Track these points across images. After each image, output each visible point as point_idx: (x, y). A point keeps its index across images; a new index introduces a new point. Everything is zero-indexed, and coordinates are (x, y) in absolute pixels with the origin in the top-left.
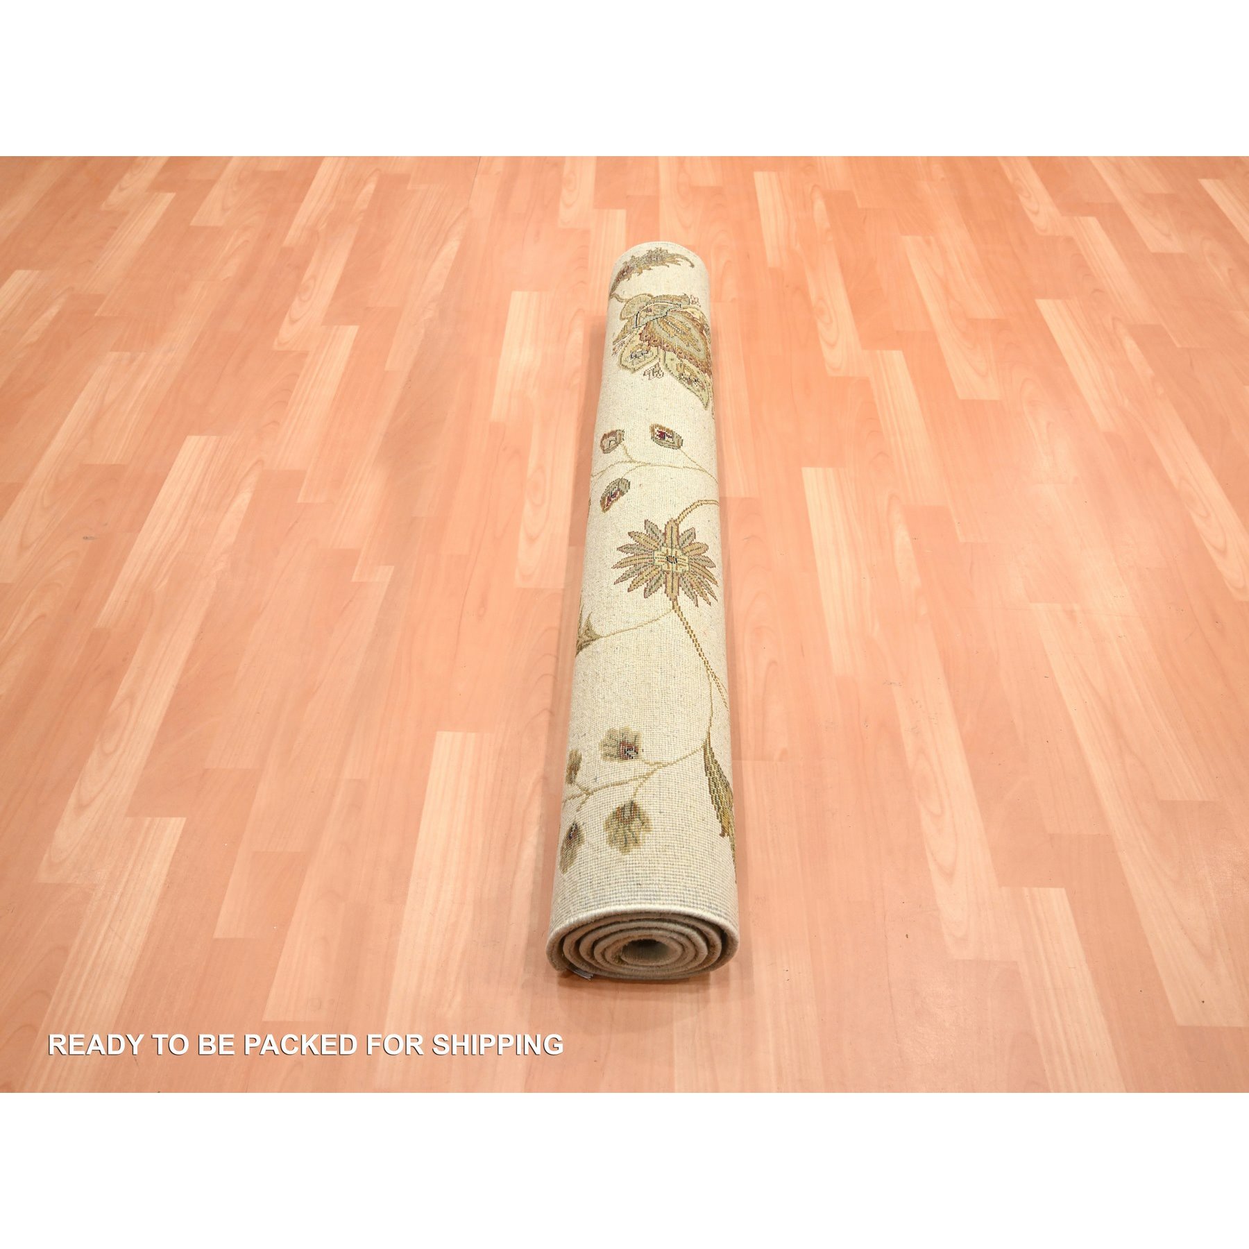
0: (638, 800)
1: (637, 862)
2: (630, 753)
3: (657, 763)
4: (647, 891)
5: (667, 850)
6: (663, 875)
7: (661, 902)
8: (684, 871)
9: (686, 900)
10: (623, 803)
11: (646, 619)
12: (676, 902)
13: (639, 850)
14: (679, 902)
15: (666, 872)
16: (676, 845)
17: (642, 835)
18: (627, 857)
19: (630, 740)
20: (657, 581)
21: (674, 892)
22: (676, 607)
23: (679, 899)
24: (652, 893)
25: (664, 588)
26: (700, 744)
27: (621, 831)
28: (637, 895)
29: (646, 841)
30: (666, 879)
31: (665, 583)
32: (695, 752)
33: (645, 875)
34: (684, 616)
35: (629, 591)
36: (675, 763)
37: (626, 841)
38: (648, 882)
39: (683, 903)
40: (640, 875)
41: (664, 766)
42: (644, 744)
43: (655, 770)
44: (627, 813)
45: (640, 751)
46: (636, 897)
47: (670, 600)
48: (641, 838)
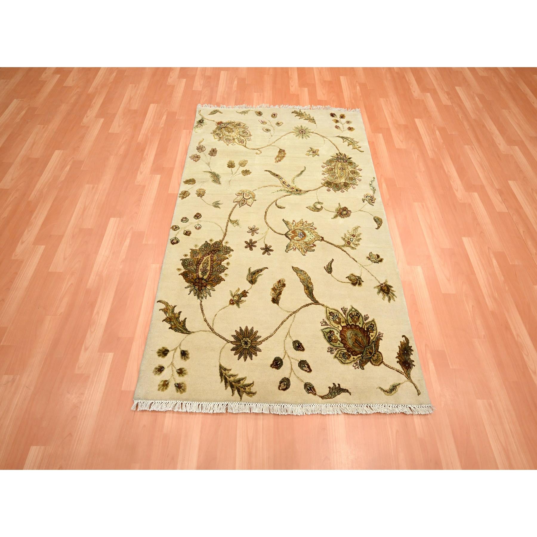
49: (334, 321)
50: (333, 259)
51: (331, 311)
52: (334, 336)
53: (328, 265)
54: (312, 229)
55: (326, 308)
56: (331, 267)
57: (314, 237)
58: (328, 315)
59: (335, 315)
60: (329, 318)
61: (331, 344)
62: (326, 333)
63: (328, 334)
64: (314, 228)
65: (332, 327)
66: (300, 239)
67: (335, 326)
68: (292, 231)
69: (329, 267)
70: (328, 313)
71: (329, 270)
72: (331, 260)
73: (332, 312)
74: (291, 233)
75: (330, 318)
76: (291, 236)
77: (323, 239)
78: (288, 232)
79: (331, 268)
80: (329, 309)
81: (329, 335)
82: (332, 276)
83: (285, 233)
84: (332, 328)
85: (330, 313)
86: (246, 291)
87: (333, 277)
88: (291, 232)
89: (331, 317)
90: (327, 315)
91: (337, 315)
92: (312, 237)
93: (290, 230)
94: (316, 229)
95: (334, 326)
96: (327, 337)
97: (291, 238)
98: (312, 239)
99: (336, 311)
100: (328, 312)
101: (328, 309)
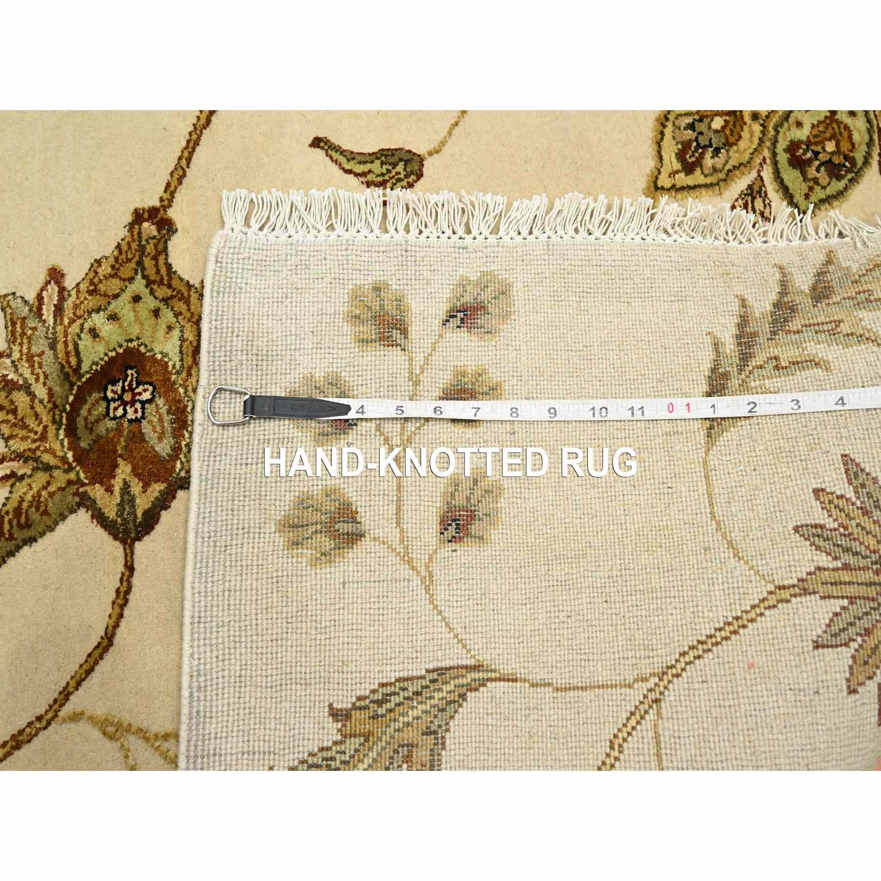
0: (366, 543)
1: (261, 545)
2: (452, 530)
3: (431, 576)
4: (214, 562)
5: (280, 594)
6: (238, 588)
7: (196, 585)
8: (248, 623)
9: (202, 625)
10: (363, 520)
11: (736, 535)
12: (197, 609)
13: (281, 547)
14: (197, 615)
15: (243, 593)
16: (289, 609)
17: (306, 553)
19: (475, 528)
20: (847, 550)
21: (212, 606)
22: (785, 594)
23: (202, 614)
24: (210, 570)
25: (831, 566)
26: (485, 658)
27: (317, 517)
28: (208, 546)
29: (295, 560)
30: (232, 593)
31: (846, 567)
32: (464, 646)
33: (239, 558)
34: (767, 612)
35: (817, 492)
36: (436, 607)
38: (228, 563)
39: (196, 620)
40: (239, 550)
41: (427, 590)
42: (466, 552)
43: (418, 573)
44: (344, 527)
45: (454, 546)
46: (206, 544)
47: (801, 580)
48: (300, 551)
49: (728, 144)
50: (317, 143)
51: (671, 162)
52: (816, 144)
53: (364, 174)
54: (59, 310)
55: (659, 193)
56: (373, 157)
57: (139, 286)
58: (697, 177)
59: (690, 134)
60: (722, 176)
61: (866, 162)
62: (811, 189)
63: (816, 181)
64: (53, 289)
65: (766, 153)
66: (160, 401)
67: (758, 134)
68: (92, 482)
69: (376, 167)
70: (690, 181)
71: (400, 167)
72: (319, 153)
73: (681, 156)
74: (109, 490)
75: (715, 170)
76: (136, 488)
77: (153, 212)
78: (100, 518)
79: (386, 156)
80: (665, 172)
81: (818, 170)
82: (437, 151)
83: (116, 549)
84: (774, 155)
85: (689, 169)
87: (443, 143)
88: (97, 492)
89: (708, 161)
90: (706, 186)
91: (691, 126)
92: (136, 299)
93: (86, 502)
94: (55, 275)
95: (756, 141)
96: (837, 186)
97: (157, 488)
98: (166, 300)
99: (668, 131)
100: (682, 179)
101: (664, 181)
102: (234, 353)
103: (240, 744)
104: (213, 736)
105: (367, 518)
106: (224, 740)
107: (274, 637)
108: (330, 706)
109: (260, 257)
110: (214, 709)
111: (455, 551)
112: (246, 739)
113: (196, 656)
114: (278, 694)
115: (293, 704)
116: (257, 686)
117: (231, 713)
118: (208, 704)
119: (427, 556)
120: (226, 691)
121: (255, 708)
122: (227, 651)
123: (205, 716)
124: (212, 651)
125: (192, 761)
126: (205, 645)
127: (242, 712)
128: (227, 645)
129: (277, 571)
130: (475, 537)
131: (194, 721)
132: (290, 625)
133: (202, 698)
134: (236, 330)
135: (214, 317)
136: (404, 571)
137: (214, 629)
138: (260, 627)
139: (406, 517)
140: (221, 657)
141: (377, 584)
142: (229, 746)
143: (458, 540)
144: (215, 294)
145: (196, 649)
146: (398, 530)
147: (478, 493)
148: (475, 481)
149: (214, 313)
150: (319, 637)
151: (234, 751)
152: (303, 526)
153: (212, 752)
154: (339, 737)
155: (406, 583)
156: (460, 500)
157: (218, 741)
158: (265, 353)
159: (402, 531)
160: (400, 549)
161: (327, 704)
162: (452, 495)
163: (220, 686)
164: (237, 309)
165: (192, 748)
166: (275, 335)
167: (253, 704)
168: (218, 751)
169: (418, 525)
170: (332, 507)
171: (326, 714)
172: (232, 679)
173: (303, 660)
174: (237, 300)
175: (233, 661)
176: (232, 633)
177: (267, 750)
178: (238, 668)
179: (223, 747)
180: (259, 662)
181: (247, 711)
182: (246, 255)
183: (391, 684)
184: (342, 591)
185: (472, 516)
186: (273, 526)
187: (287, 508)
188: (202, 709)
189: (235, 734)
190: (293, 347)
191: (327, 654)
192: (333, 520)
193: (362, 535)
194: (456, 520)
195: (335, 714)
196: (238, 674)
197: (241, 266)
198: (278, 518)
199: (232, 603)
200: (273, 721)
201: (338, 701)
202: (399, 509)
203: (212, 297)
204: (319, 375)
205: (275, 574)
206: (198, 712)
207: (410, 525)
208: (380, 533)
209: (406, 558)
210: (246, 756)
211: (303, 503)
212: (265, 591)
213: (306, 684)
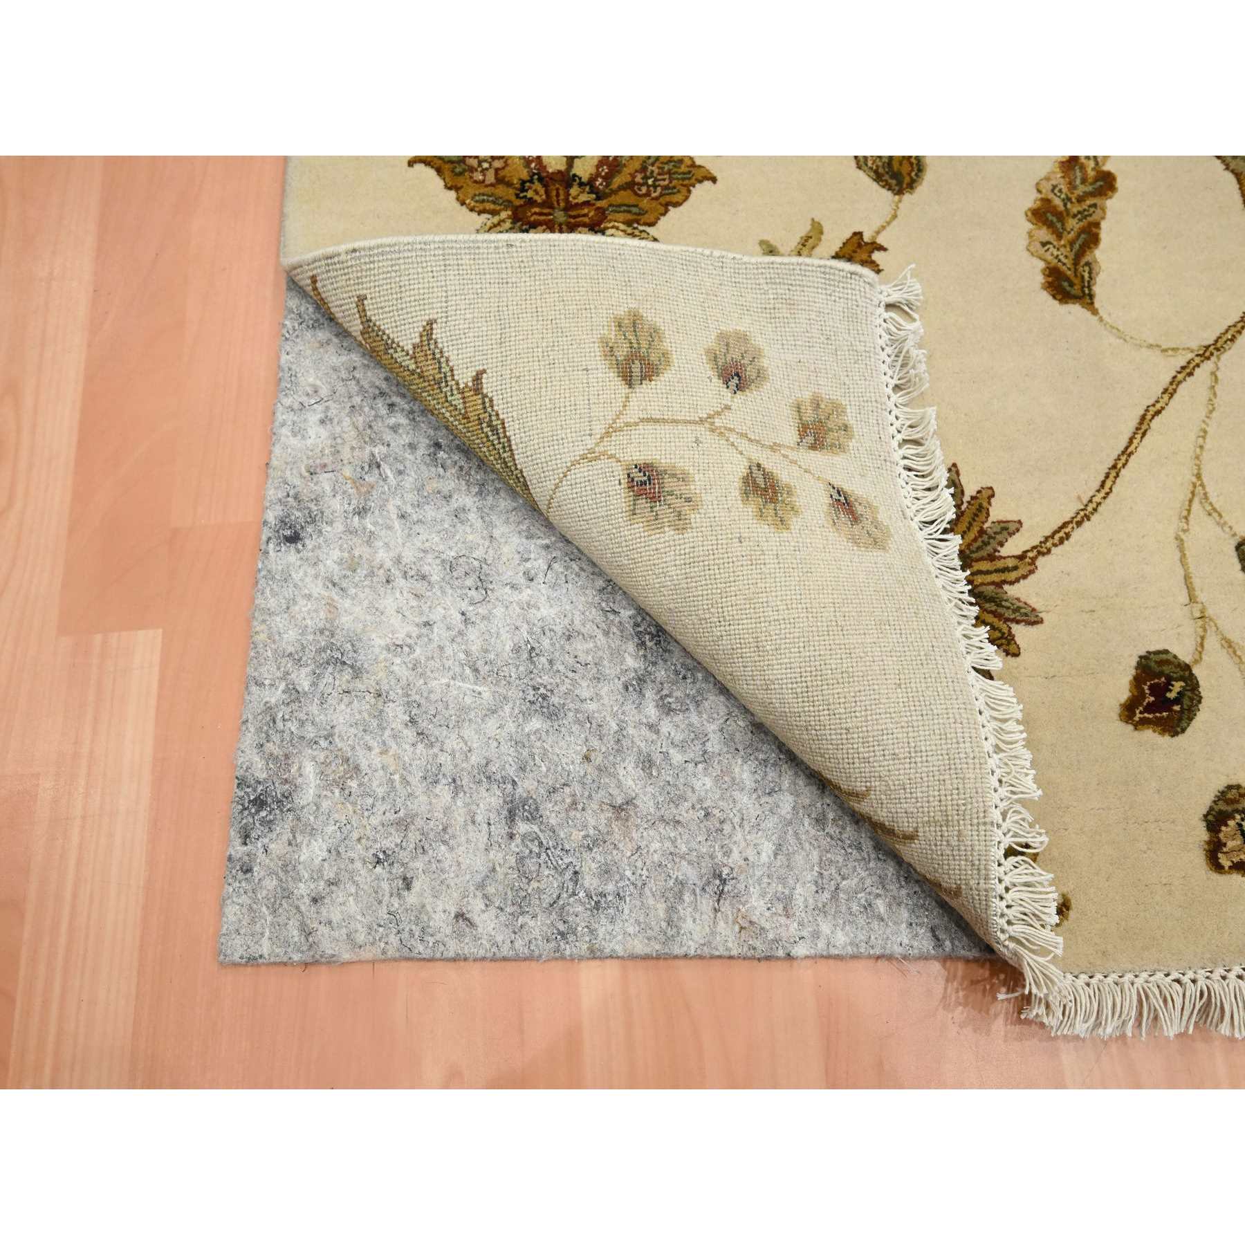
0: (623, 389)
2: (639, 477)
3: (596, 459)
5: (576, 312)
6: (579, 276)
8: (551, 285)
10: (644, 386)
13: (615, 312)
15: (576, 281)
16: (563, 321)
17: (612, 334)
18: (633, 305)
19: (643, 503)
27: (644, 344)
29: (606, 324)
30: (575, 272)
36: (569, 469)
37: (634, 327)
41: (583, 457)
43: (597, 444)
44: (636, 371)
45: (624, 481)
48: (613, 328)
86: (867, 238)
102: (774, 286)
103: (453, 287)
104: (460, 262)
105: (646, 391)
106: (457, 272)
107: (539, 309)
108: (484, 371)
109: (860, 317)
110: (480, 262)
111: (620, 484)
112: (458, 292)
113: (523, 244)
114: (492, 318)
115: (485, 333)
116: (499, 297)
117: (478, 277)
118: (485, 256)
119: (613, 452)
120: (496, 271)
121: (482, 298)
122: (528, 270)
123: (475, 254)
124: (527, 257)
125: (441, 245)
126: (532, 251)
127: (479, 286)
128: (532, 269)
129: (595, 308)
130: (635, 505)
131: (471, 245)
132: (549, 322)
133: (490, 251)
134: (794, 288)
135: (803, 267)
136: (599, 429)
137: (545, 258)
138: (547, 296)
139: (650, 427)
140: (522, 265)
141: (587, 402)
142: (452, 278)
143: (630, 485)
144: (823, 270)
145: (528, 244)
146: (637, 420)
147: (678, 503)
148: (688, 500)
149: (807, 268)
150: (540, 350)
151: (448, 283)
152: (635, 331)
153: (448, 262)
154: (462, 386)
155: (588, 432)
156: (669, 484)
157: (456, 267)
158: (777, 315)
159: (636, 424)
160: (619, 423)
161: (485, 367)
162: (674, 475)
163: (499, 266)
164: (812, 289)
165: (450, 245)
166: (793, 325)
167: (485, 296)
168: (449, 268)
169: (642, 441)
170: (654, 358)
171: (477, 368)
172: (505, 276)
173: (521, 337)
174: (820, 290)
175: (519, 275)
176: (542, 273)
177: (449, 314)
178: (514, 280)
179: (451, 272)
180: (518, 298)
181: (480, 291)
182: (860, 303)
183: (505, 432)
184: (580, 368)
185: (654, 499)
186: (633, 306)
187: (650, 319)
188: (481, 251)
189: (461, 282)
190: (785, 342)
191: (526, 360)
192: (642, 359)
193: (630, 385)
194: (649, 480)
195: (478, 378)
196: (509, 280)
197: (850, 296)
198: (641, 311)
199: (567, 272)
200: (471, 316)
201: (488, 378)
202: (656, 421)
203: (820, 267)
204: (765, 362)
205: (592, 307)
206: (479, 248)
207: (643, 432)
208: (633, 403)
209: (611, 430)
210: (444, 294)
211: (655, 333)
212: (578, 298)
213: (501, 343)
